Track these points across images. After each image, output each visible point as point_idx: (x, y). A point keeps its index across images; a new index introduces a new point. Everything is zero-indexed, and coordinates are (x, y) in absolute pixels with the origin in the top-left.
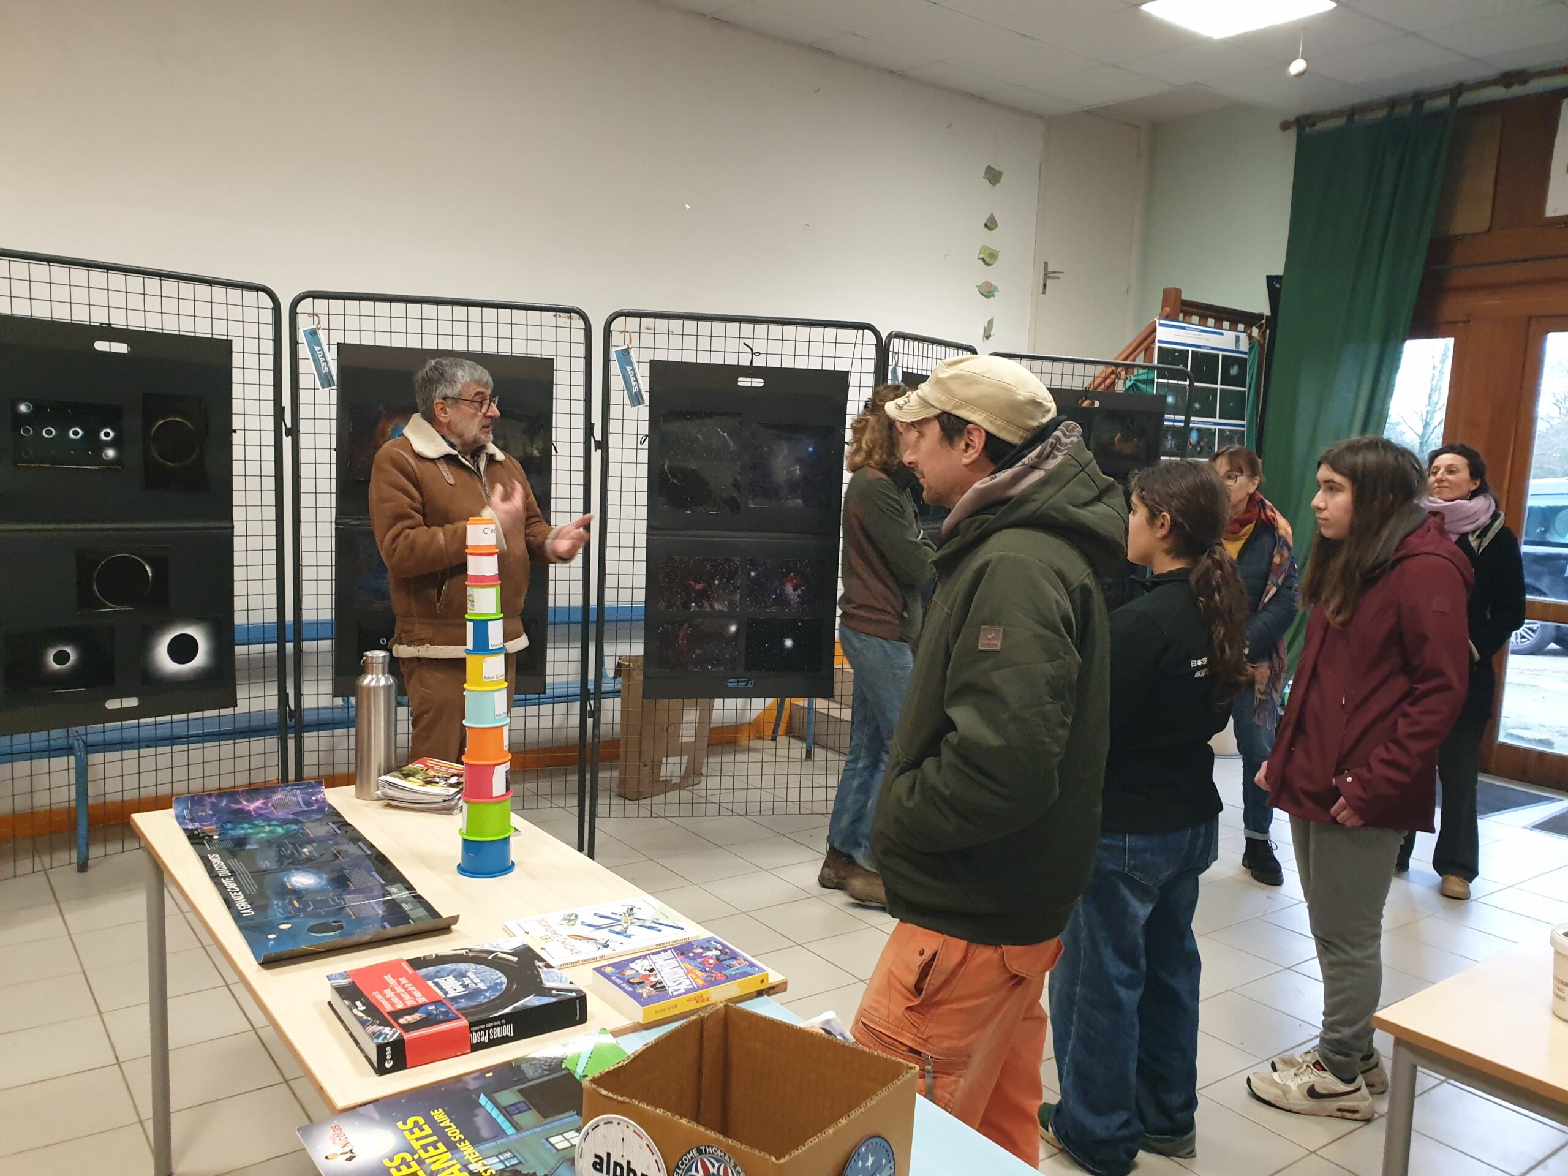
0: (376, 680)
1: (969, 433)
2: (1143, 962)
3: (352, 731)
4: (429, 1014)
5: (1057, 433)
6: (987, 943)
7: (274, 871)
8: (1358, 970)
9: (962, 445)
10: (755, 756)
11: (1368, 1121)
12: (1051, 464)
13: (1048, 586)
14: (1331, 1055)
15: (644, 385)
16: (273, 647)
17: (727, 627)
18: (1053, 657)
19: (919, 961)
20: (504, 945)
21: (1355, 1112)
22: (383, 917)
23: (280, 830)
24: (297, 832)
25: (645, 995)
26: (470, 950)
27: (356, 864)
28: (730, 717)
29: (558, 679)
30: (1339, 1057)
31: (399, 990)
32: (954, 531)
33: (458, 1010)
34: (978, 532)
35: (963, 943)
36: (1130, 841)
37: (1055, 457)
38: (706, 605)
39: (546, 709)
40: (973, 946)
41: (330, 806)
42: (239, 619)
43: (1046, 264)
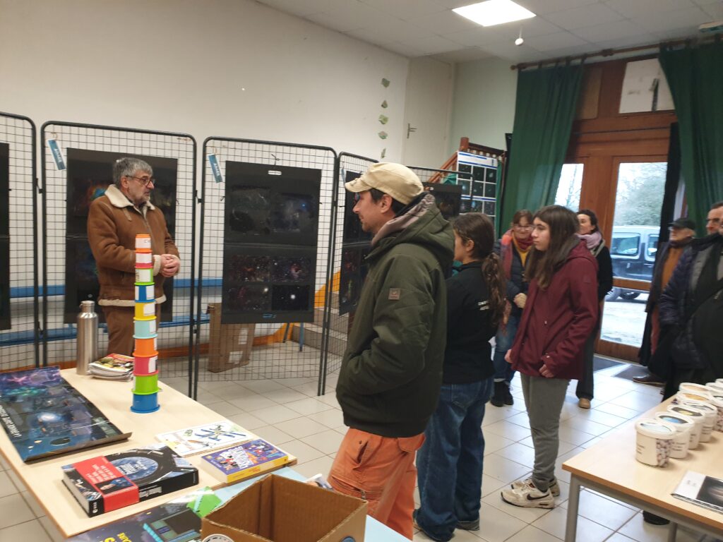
0: (88, 315)
1: (384, 198)
2: (459, 444)
3: (75, 340)
4: (117, 484)
5: (424, 200)
6: (390, 437)
7: (31, 413)
8: (549, 442)
9: (381, 204)
10: (276, 351)
11: (552, 508)
12: (421, 214)
13: (419, 269)
14: (537, 480)
15: (223, 173)
16: (32, 299)
17: (263, 289)
18: (423, 302)
19: (359, 447)
20: (156, 447)
21: (546, 505)
22: (92, 434)
23: (35, 392)
24: (44, 392)
25: (228, 469)
26: (139, 450)
27: (77, 407)
28: (264, 332)
29: (178, 315)
30: (540, 481)
31: (101, 472)
32: (377, 244)
33: (133, 481)
34: (388, 245)
35: (380, 437)
36: (454, 387)
37: (423, 211)
38: (253, 278)
39: (172, 329)
40: (385, 439)
41: (62, 378)
42: (13, 285)
43: (409, 125)
